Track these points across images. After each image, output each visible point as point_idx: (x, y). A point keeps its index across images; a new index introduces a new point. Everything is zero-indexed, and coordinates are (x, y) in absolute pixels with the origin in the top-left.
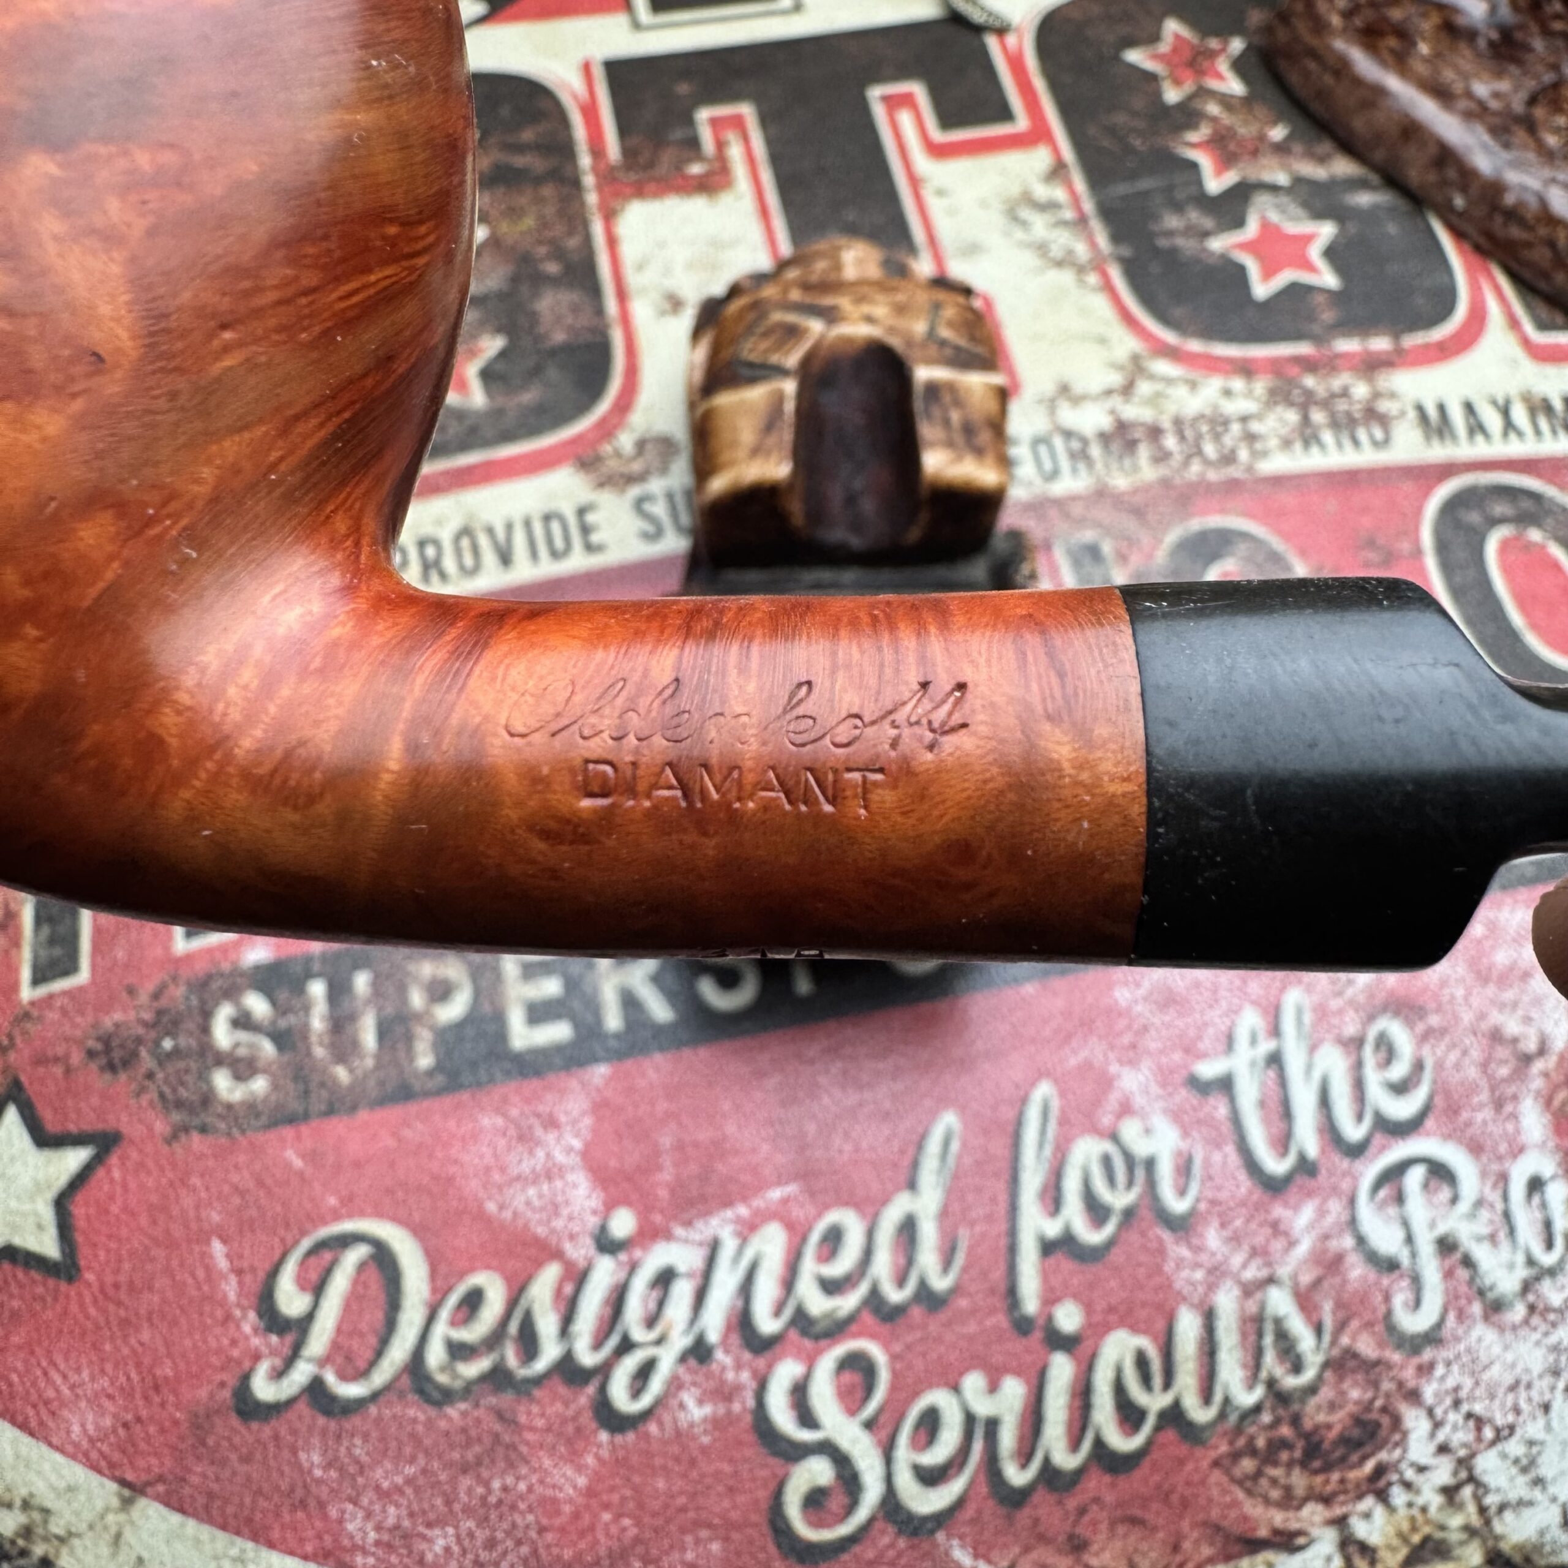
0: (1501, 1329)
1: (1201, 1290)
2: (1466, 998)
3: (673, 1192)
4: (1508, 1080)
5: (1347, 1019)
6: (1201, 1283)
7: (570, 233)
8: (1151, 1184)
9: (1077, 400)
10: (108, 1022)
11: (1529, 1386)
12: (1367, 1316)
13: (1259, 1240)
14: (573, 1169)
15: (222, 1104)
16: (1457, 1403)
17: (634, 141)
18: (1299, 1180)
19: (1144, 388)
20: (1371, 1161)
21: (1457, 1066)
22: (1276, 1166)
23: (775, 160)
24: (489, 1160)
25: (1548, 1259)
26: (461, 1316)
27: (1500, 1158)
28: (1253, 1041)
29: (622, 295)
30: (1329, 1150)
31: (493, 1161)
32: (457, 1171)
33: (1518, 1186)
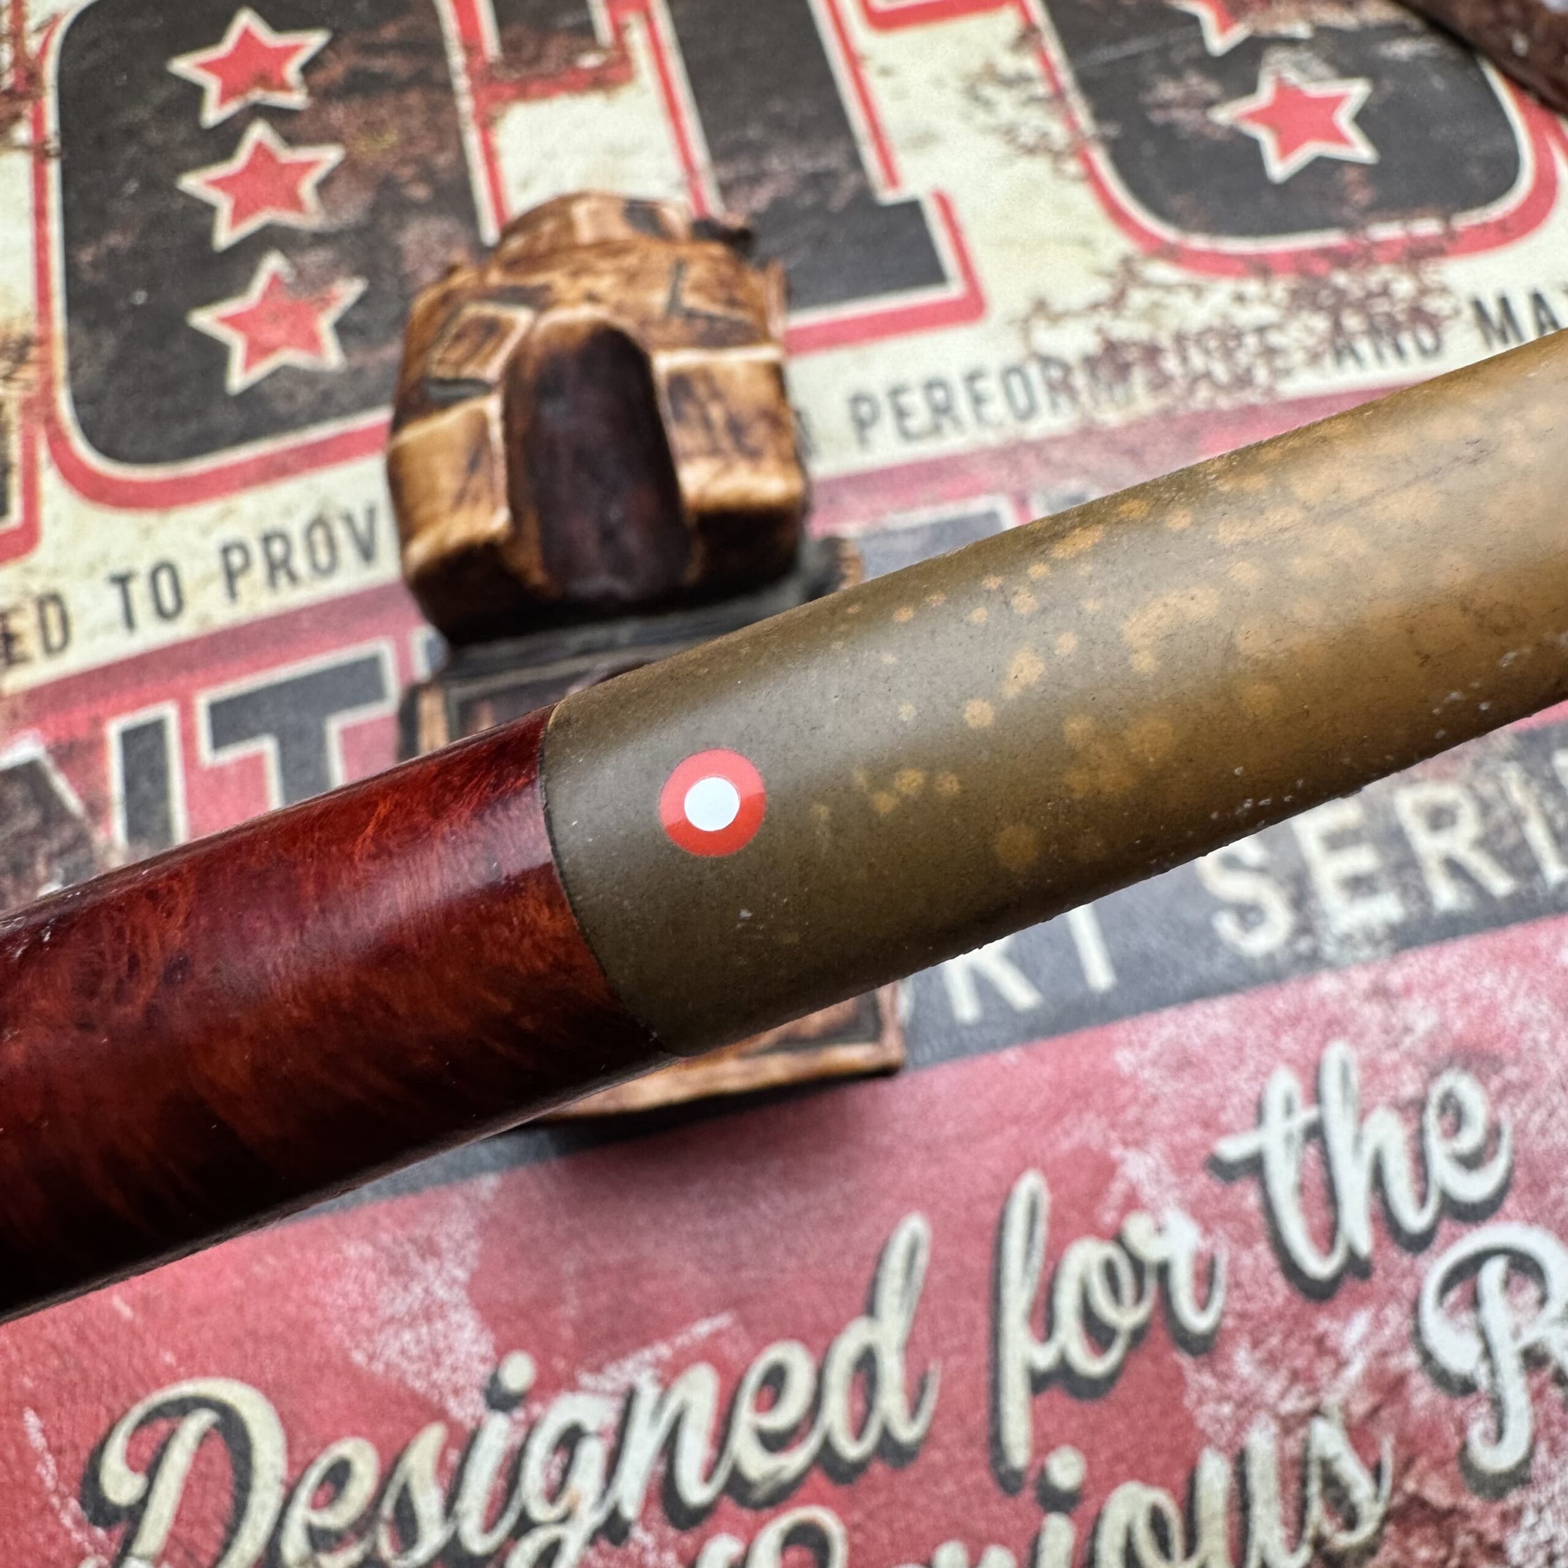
1: (1228, 1428)
3: (578, 1329)
5: (1405, 1077)
6: (1230, 1420)
7: (441, 148)
8: (1165, 1295)
9: (1056, 318)
12: (1438, 1452)
13: (1300, 1363)
14: (456, 1307)
17: (517, 30)
18: (1350, 1283)
19: (1138, 298)
20: (1438, 1255)
21: (1543, 1131)
23: (685, 44)
24: (355, 1298)
26: (321, 1497)
30: (1386, 1243)
31: (360, 1301)
32: (317, 1314)
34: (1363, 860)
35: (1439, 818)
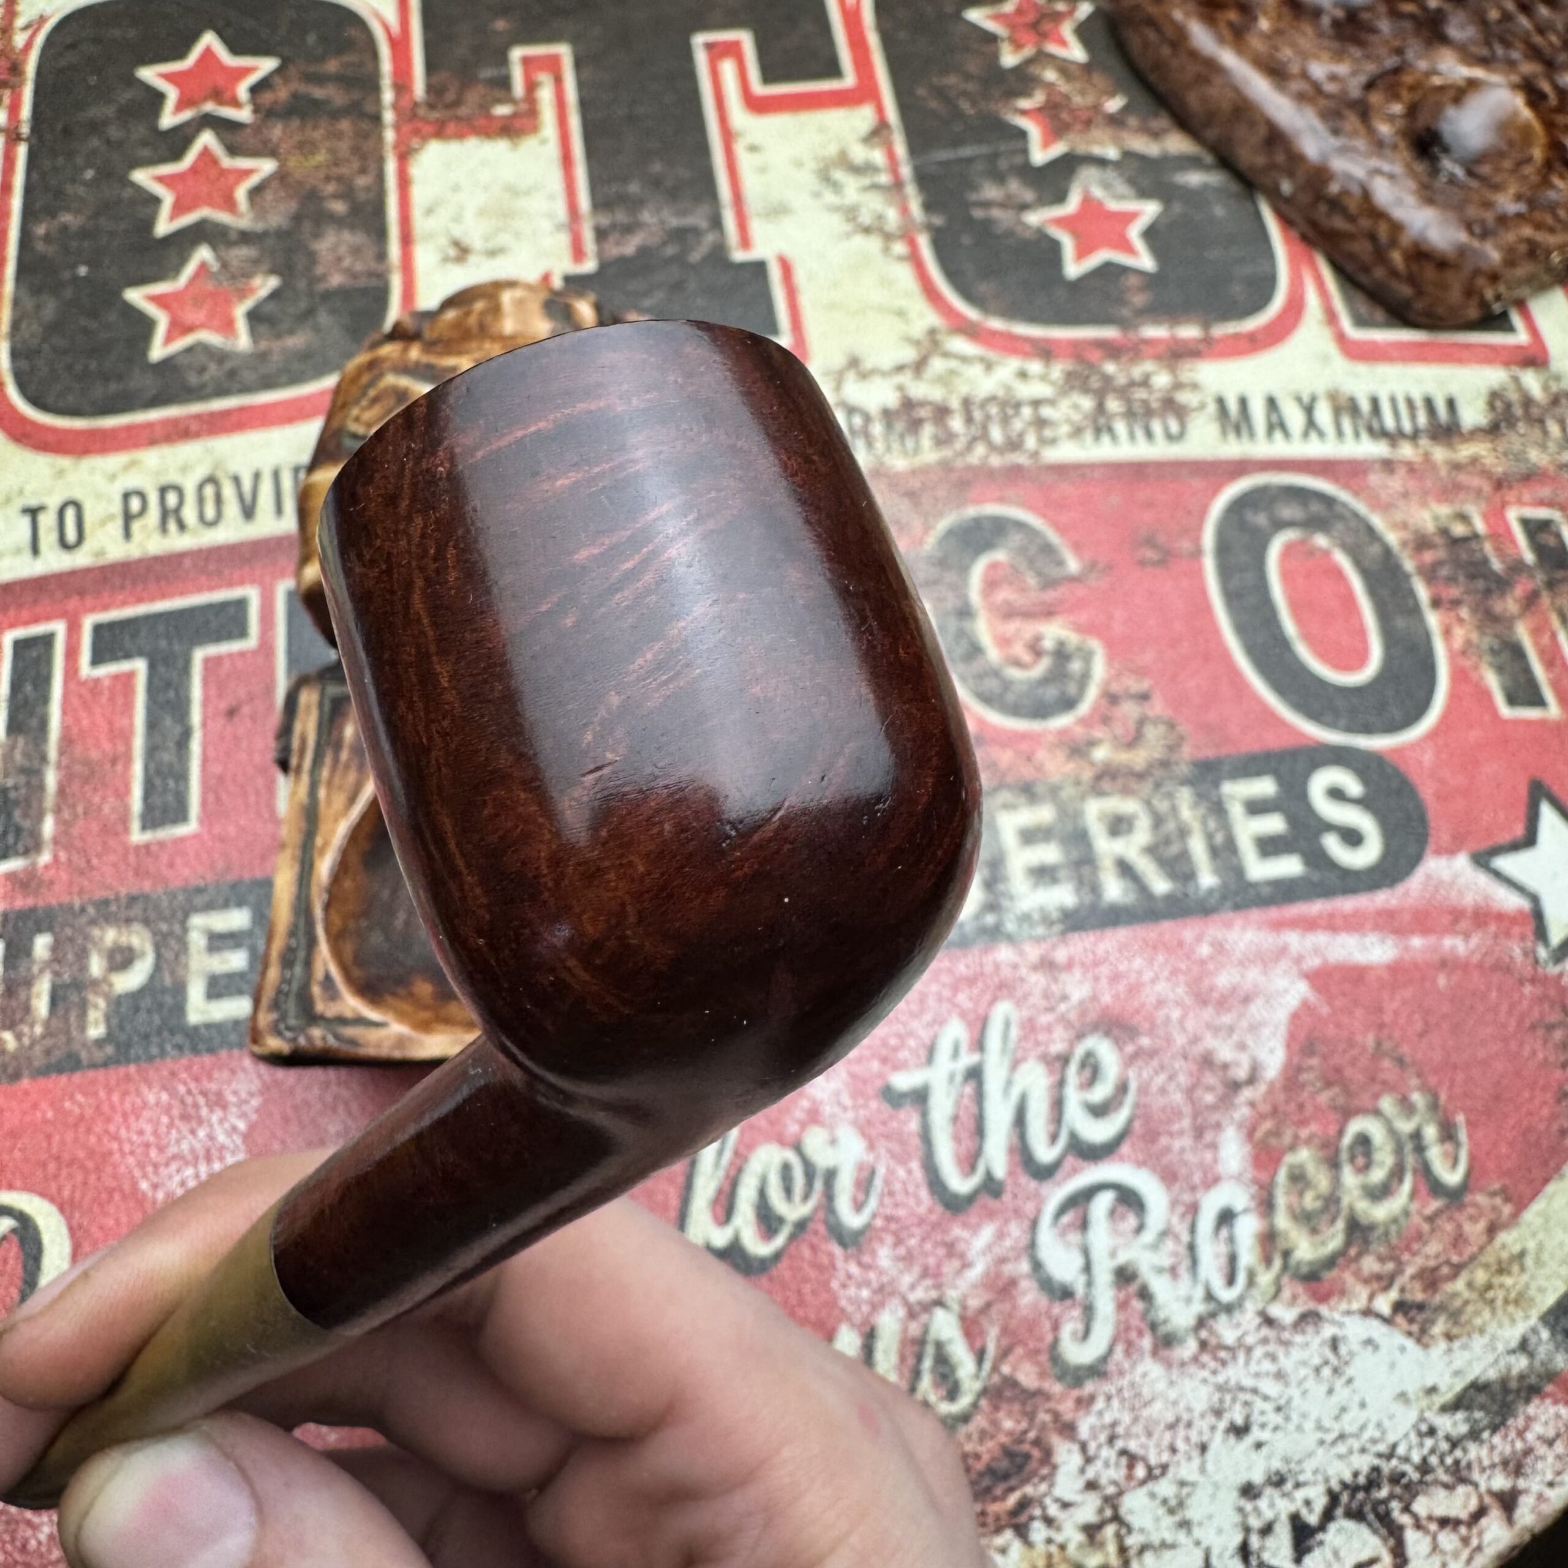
0: (1169, 1365)
1: (865, 1309)
2: (1181, 1021)
4: (1213, 1108)
5: (1055, 1036)
6: (866, 1302)
7: (363, 171)
8: (829, 1195)
9: (864, 376)
11: (1189, 1425)
12: (1033, 1344)
13: (932, 1261)
14: (232, 1150)
16: (1111, 1440)
17: (440, 76)
18: (982, 1200)
19: (937, 365)
20: (1059, 1184)
21: (1163, 1091)
22: (959, 1184)
23: (585, 105)
24: (149, 1136)
25: (1227, 1295)
27: (1193, 1189)
28: (956, 1053)
29: (407, 240)
30: (1019, 1170)
31: (152, 1139)
32: (115, 1146)
33: (1207, 1220)
34: (1049, 853)
35: (1118, 826)
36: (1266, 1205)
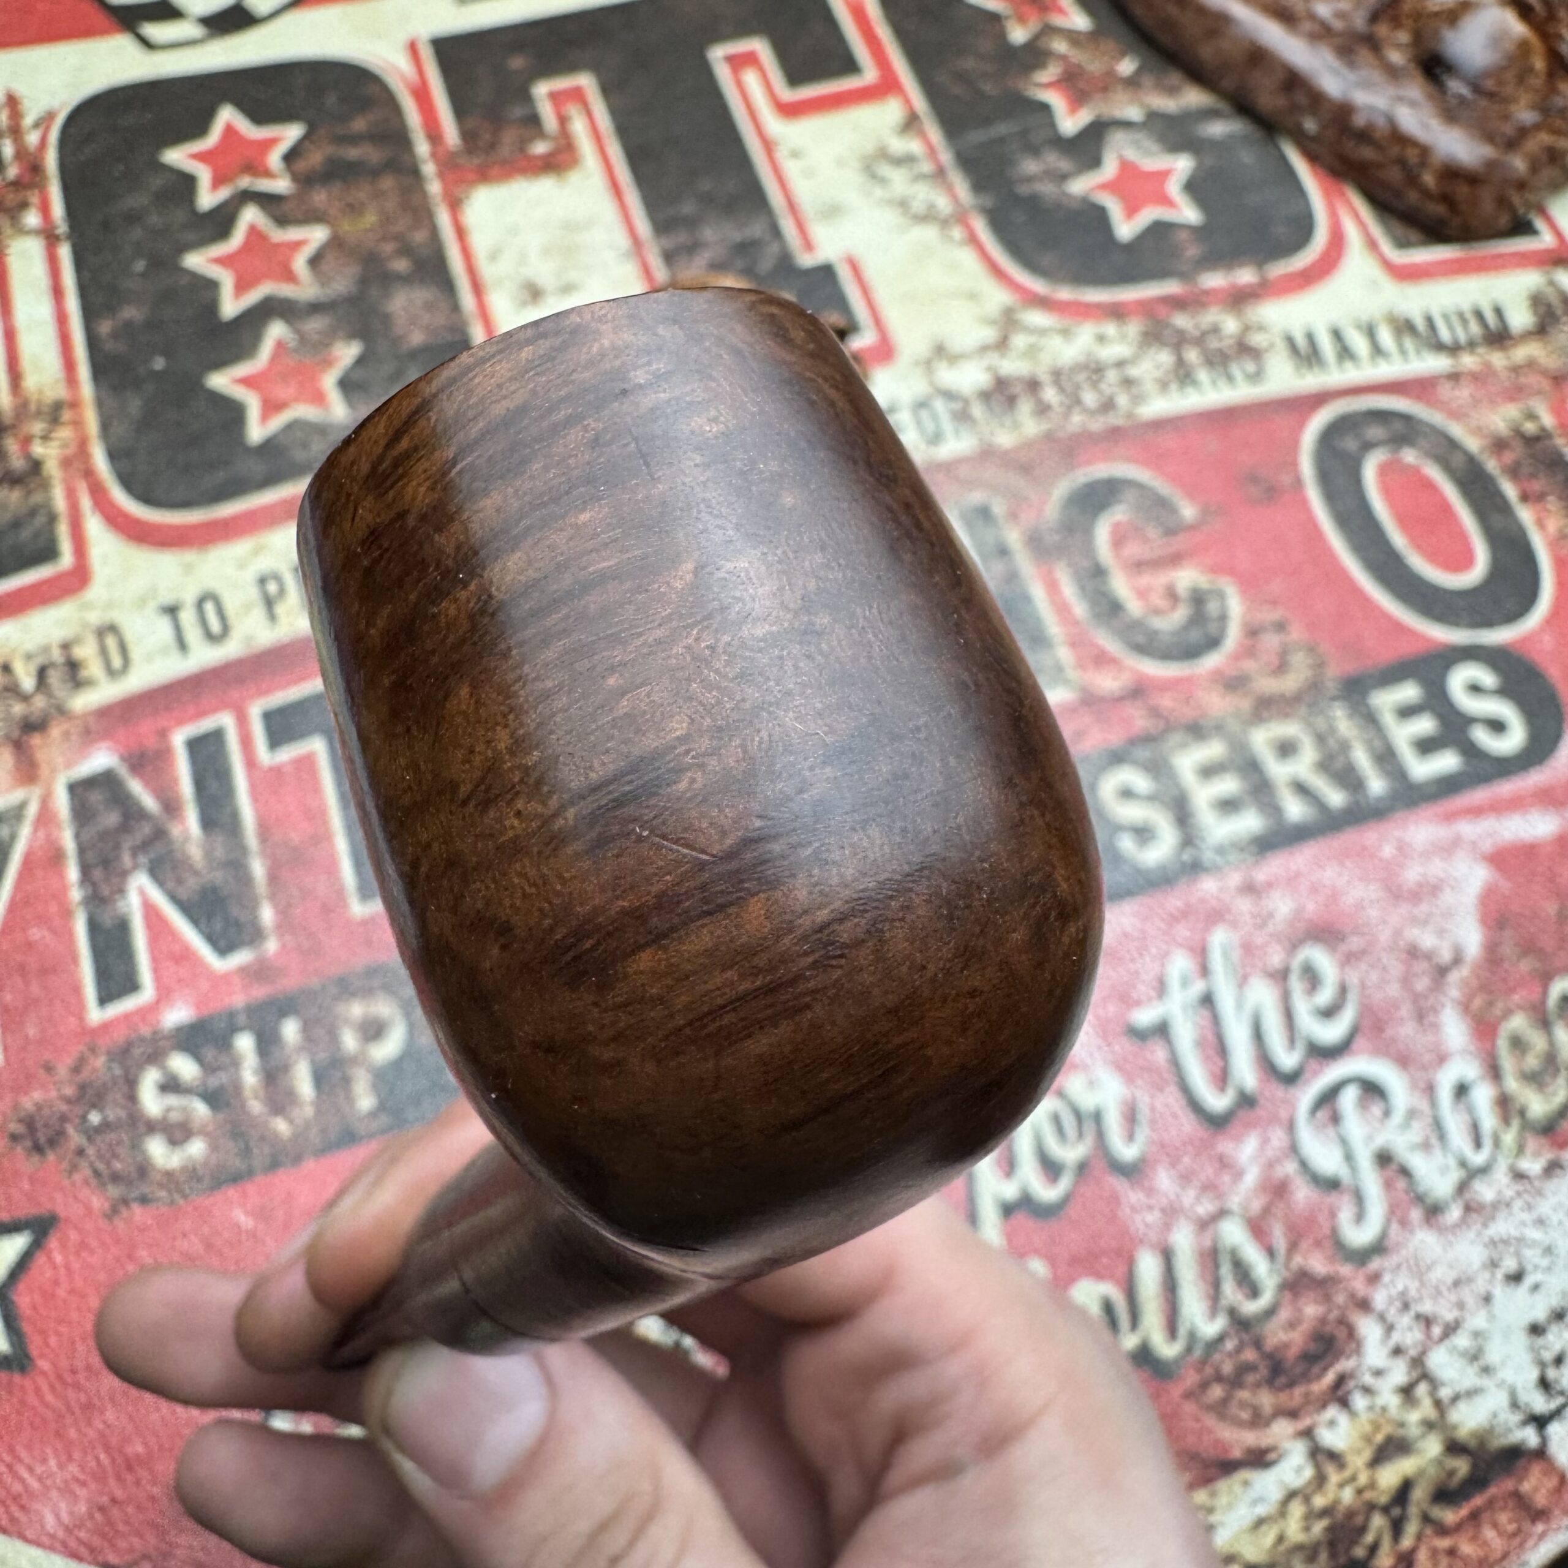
0: (1442, 1230)
1: (1157, 1230)
2: (1382, 918)
4: (1428, 992)
5: (1271, 952)
6: (1157, 1224)
7: (416, 227)
8: (1100, 1135)
9: (954, 359)
10: (28, 1103)
11: (1471, 1281)
12: (1316, 1234)
13: (1207, 1176)
15: (159, 1171)
16: (1405, 1306)
17: (472, 122)
18: (1241, 1113)
19: (1019, 341)
20: (1306, 1087)
21: (1379, 985)
22: (1217, 1102)
23: (621, 130)
25: (1478, 1159)
27: (1427, 1069)
28: (1185, 983)
29: (478, 288)
30: (1267, 1081)
33: (1445, 1094)
34: (1228, 785)
35: (1286, 749)
36: (1494, 1072)
